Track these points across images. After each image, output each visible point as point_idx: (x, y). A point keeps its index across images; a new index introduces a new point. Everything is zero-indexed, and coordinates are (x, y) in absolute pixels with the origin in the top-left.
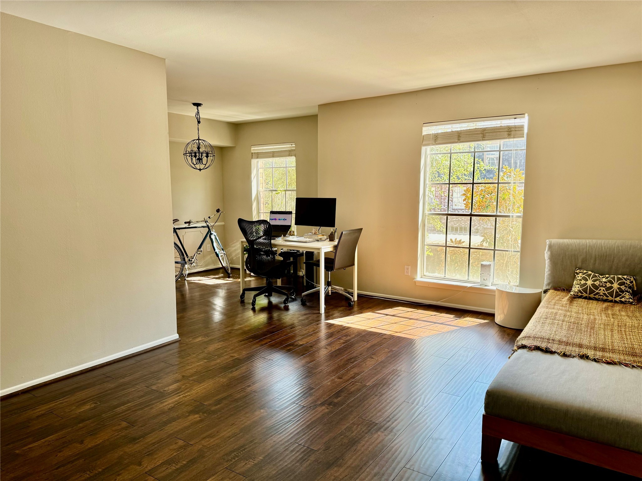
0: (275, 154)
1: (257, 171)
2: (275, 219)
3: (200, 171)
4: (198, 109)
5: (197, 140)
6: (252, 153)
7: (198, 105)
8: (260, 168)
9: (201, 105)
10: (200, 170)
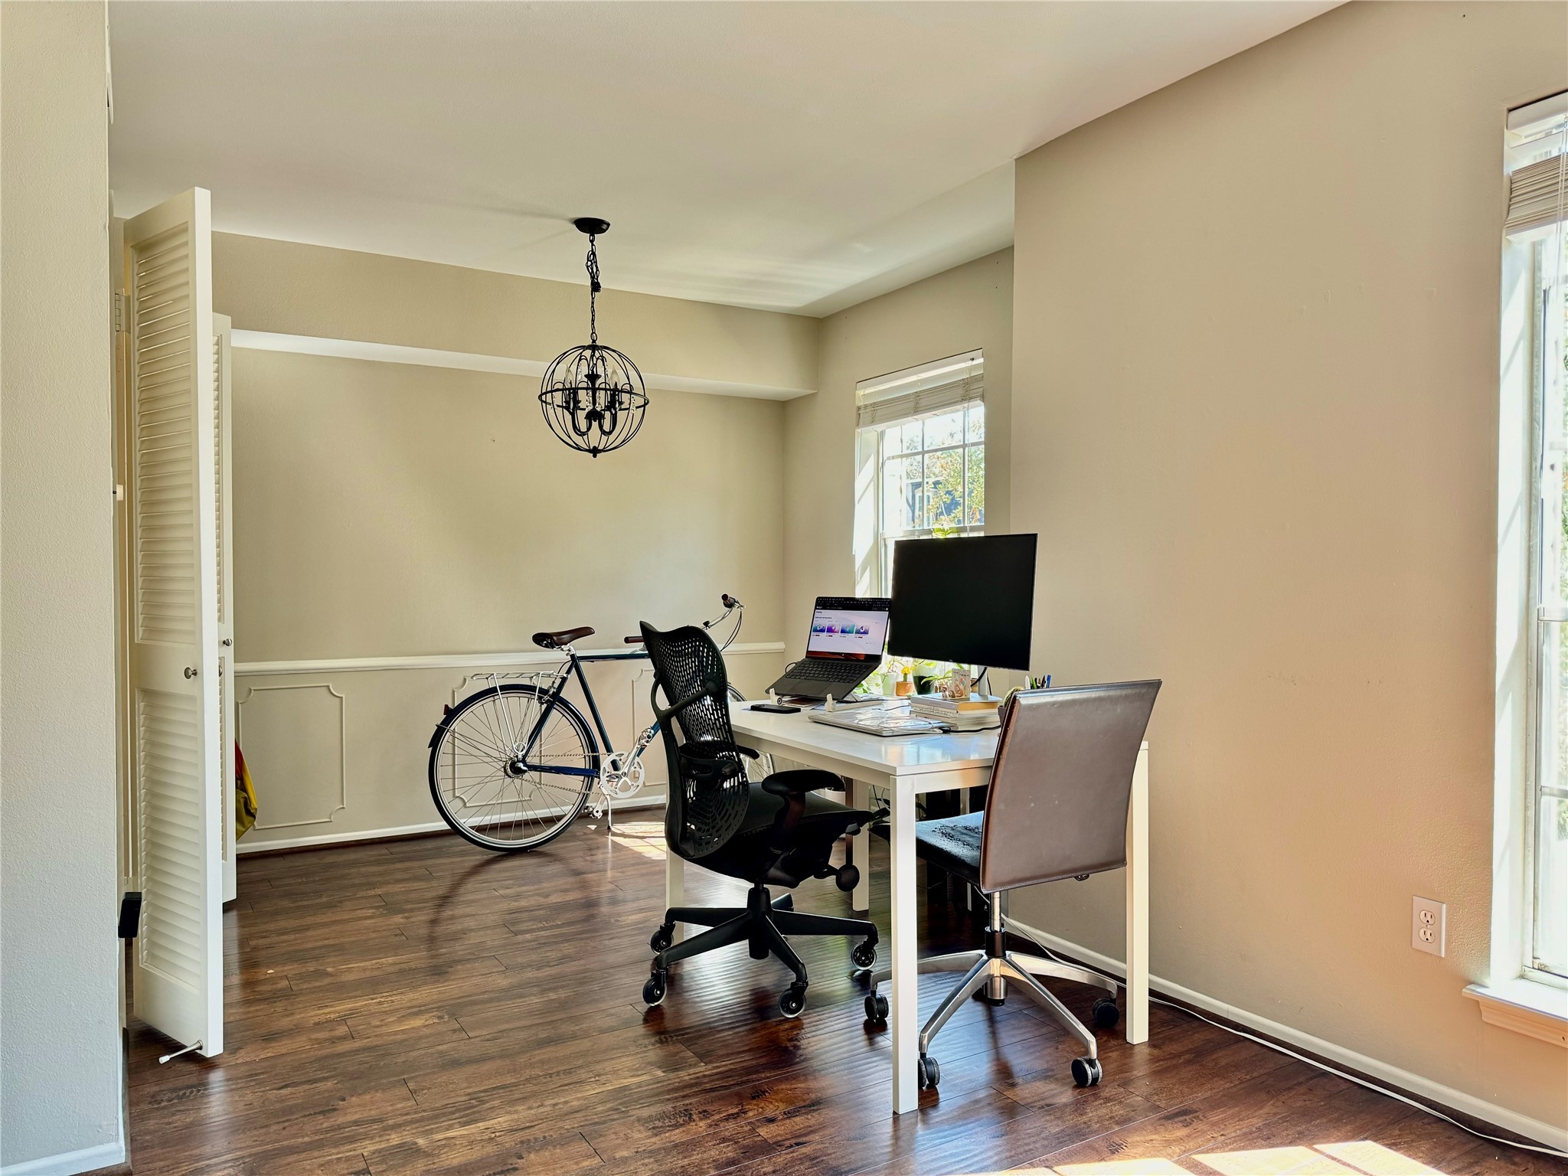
0: (923, 402)
1: (879, 468)
2: (830, 630)
3: (595, 456)
4: (592, 241)
5: (588, 347)
6: (859, 408)
7: (592, 226)
8: (889, 458)
9: (604, 227)
10: (595, 451)
